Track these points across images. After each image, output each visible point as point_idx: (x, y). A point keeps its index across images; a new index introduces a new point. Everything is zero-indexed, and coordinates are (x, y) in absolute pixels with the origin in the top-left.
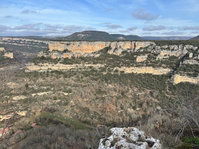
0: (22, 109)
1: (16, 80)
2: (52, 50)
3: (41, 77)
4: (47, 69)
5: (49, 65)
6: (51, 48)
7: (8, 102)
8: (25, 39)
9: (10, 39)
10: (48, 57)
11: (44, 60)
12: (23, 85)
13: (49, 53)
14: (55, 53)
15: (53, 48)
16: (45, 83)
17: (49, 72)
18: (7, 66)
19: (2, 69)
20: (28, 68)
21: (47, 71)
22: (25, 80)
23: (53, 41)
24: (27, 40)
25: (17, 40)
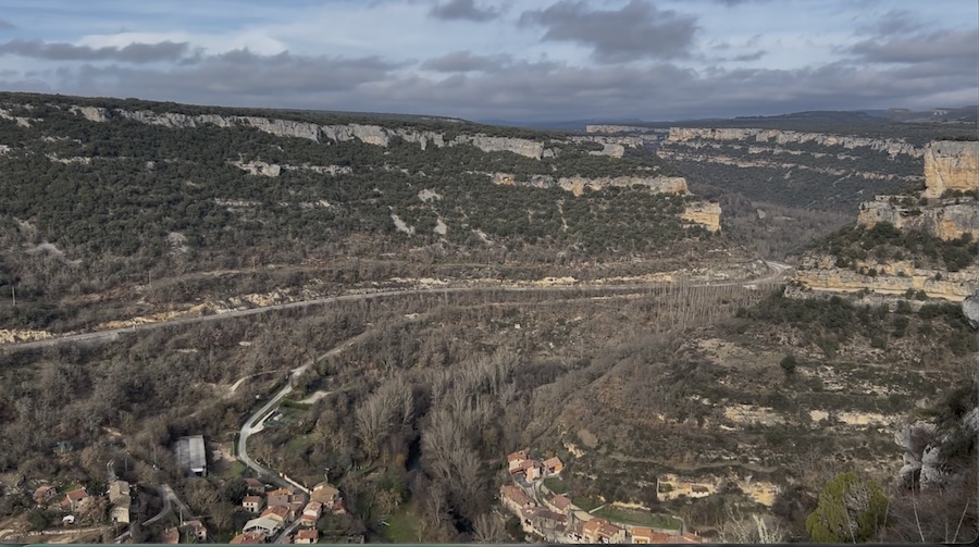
0: (761, 469)
1: (740, 331)
2: (940, 191)
3: (865, 335)
4: (899, 293)
5: (918, 271)
6: (940, 180)
7: (705, 426)
8: (772, 134)
9: (704, 136)
10: (913, 232)
11: (887, 246)
12: (772, 359)
13: (922, 209)
14: (956, 210)
15: (947, 178)
16: (883, 366)
17: (909, 312)
18: (690, 264)
19: (669, 278)
20: (802, 279)
21: (900, 303)
22: (783, 338)
23: (954, 143)
24: (783, 138)
25: (736, 141)
